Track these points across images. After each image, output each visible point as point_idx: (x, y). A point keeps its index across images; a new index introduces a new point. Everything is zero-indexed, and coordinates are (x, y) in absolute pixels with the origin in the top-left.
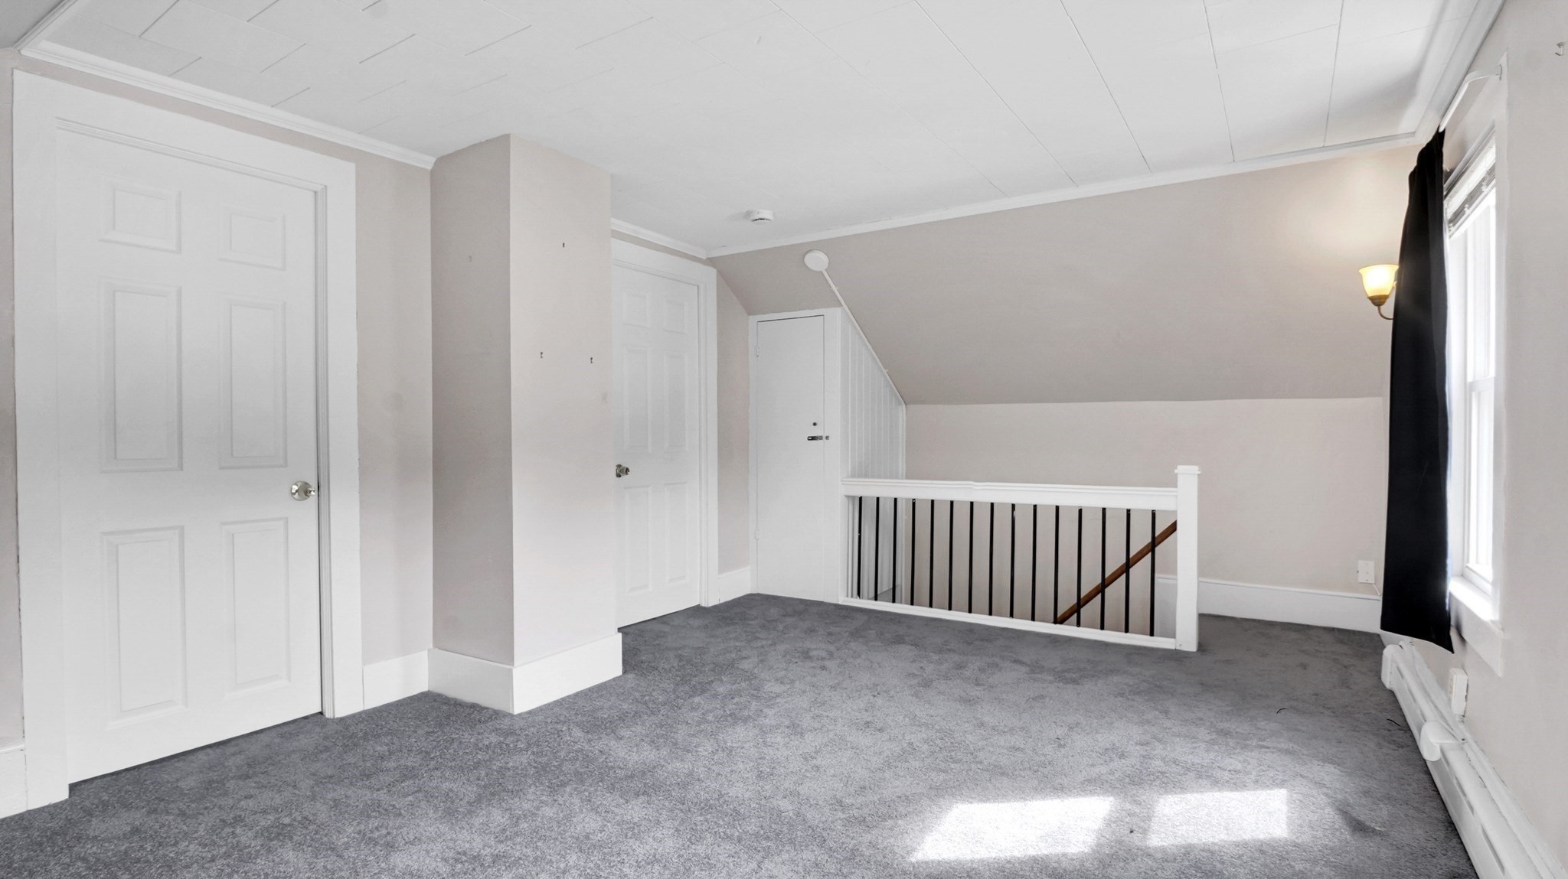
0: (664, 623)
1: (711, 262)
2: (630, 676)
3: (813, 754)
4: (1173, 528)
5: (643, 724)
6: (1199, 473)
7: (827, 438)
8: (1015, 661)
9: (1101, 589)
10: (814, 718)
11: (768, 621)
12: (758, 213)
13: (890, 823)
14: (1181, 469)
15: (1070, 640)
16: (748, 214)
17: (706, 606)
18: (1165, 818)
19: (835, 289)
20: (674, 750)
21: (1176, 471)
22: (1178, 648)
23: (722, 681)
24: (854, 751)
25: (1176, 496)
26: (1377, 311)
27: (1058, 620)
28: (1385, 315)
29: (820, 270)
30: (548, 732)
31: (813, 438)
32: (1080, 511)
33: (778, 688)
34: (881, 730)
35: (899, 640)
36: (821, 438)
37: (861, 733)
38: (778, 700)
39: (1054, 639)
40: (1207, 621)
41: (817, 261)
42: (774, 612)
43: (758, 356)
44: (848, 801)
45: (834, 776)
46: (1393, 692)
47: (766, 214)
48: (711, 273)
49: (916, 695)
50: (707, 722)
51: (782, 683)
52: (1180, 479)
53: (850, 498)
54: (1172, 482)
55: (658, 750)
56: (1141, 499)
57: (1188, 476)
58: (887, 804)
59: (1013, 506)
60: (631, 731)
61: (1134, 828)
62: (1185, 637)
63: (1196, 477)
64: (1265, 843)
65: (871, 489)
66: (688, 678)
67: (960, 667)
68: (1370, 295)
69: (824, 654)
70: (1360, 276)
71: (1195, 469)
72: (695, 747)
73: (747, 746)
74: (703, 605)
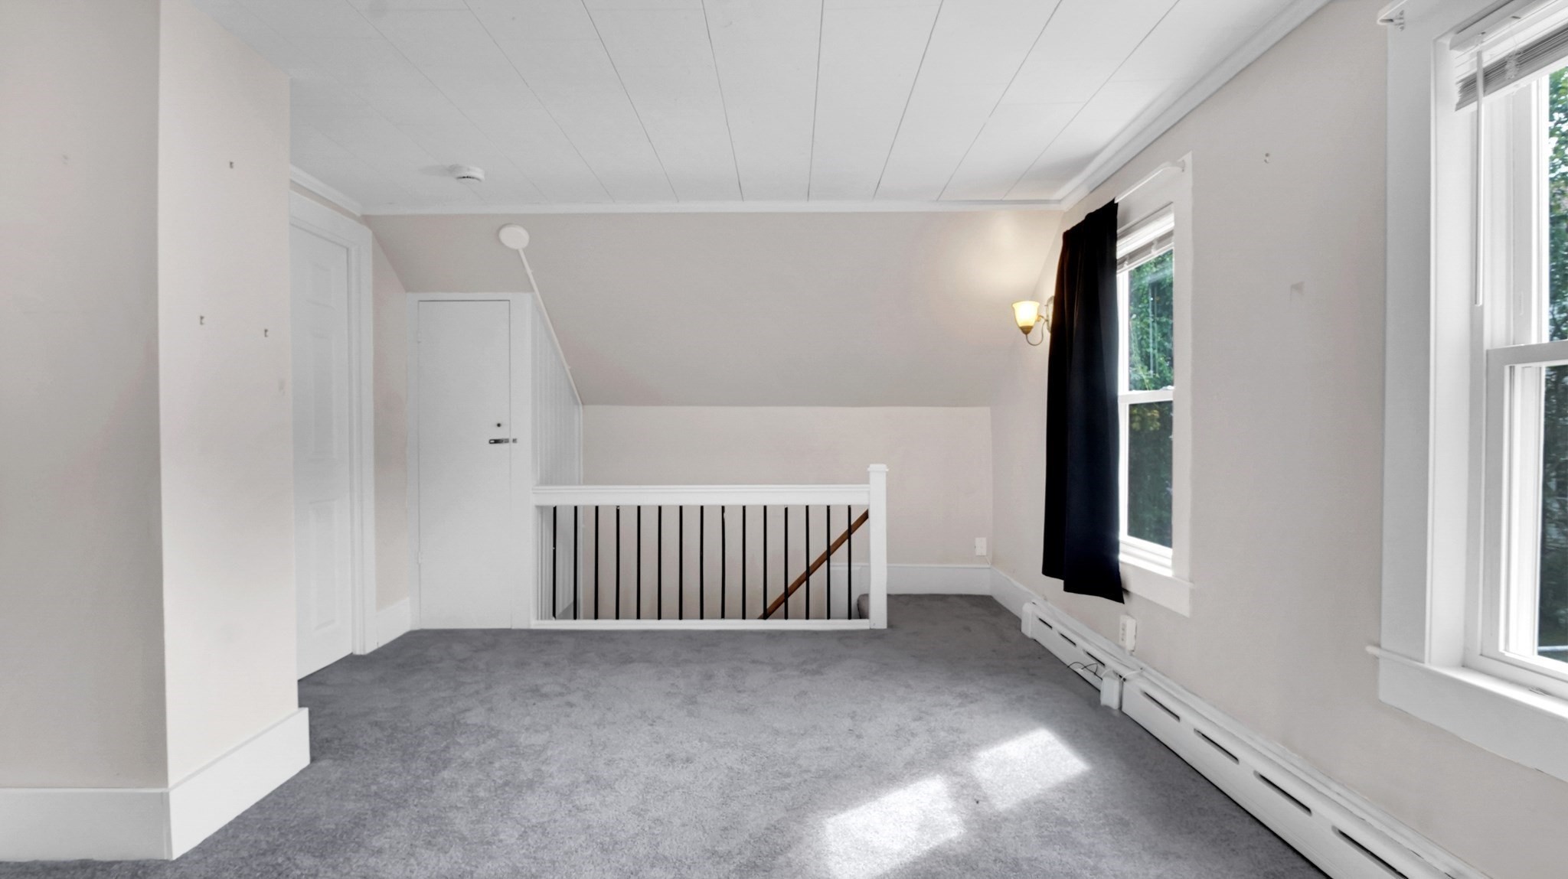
0: (319, 684)
1: (366, 220)
2: (324, 763)
3: (641, 806)
4: (865, 516)
5: (397, 824)
6: (887, 470)
7: (514, 441)
8: (754, 662)
9: (806, 577)
10: (609, 765)
11: (460, 661)
12: (469, 170)
13: (781, 859)
14: (873, 467)
15: (783, 634)
16: (452, 170)
17: (362, 653)
18: (989, 782)
19: (529, 271)
20: (468, 847)
21: (869, 469)
22: (872, 627)
23: (459, 744)
24: (681, 790)
25: (869, 492)
26: (1025, 340)
27: (766, 615)
28: (1031, 342)
29: (516, 248)
30: (257, 871)
31: (497, 441)
32: (786, 509)
33: (539, 739)
34: (688, 760)
35: (626, 660)
36: (507, 441)
37: (671, 769)
38: (549, 753)
39: (771, 635)
40: (895, 601)
41: (516, 238)
42: (459, 649)
43: (419, 342)
44: (722, 848)
45: (684, 825)
46: (1035, 640)
47: (478, 173)
48: (367, 233)
49: (690, 714)
50: (481, 800)
51: (537, 731)
52: (872, 477)
53: (541, 509)
54: (865, 479)
55: (446, 853)
56: (841, 496)
57: (878, 473)
58: (762, 839)
59: (723, 508)
60: (386, 838)
61: (978, 799)
62: (878, 616)
63: (885, 474)
64: (1071, 784)
65: (566, 497)
66: (411, 750)
67: (709, 677)
68: (1021, 325)
69: (558, 689)
70: (1013, 309)
71: (883, 467)
72: (493, 835)
73: (558, 816)
74: (358, 652)
